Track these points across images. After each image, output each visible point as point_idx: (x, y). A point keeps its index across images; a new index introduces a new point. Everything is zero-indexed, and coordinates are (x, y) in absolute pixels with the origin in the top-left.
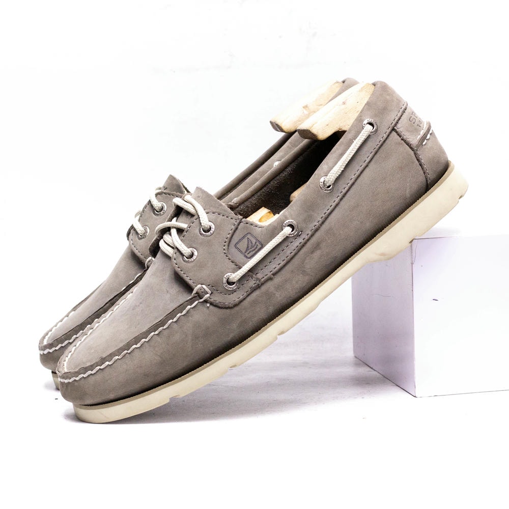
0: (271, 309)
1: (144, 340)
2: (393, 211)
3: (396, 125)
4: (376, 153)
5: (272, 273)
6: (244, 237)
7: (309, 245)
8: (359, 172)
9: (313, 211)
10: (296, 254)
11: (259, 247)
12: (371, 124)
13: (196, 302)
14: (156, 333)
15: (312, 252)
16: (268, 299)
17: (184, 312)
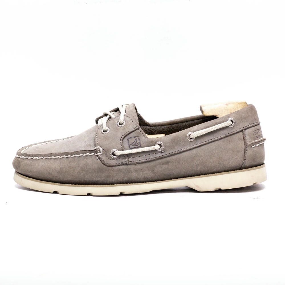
0: (126, 179)
1: (59, 156)
2: (216, 169)
3: (245, 130)
4: (226, 137)
5: (137, 162)
6: (135, 137)
7: (164, 160)
8: (211, 141)
9: (176, 145)
10: (154, 160)
11: (138, 146)
12: (232, 121)
13: (93, 154)
14: (66, 157)
15: (163, 164)
16: (128, 173)
17: (85, 155)
